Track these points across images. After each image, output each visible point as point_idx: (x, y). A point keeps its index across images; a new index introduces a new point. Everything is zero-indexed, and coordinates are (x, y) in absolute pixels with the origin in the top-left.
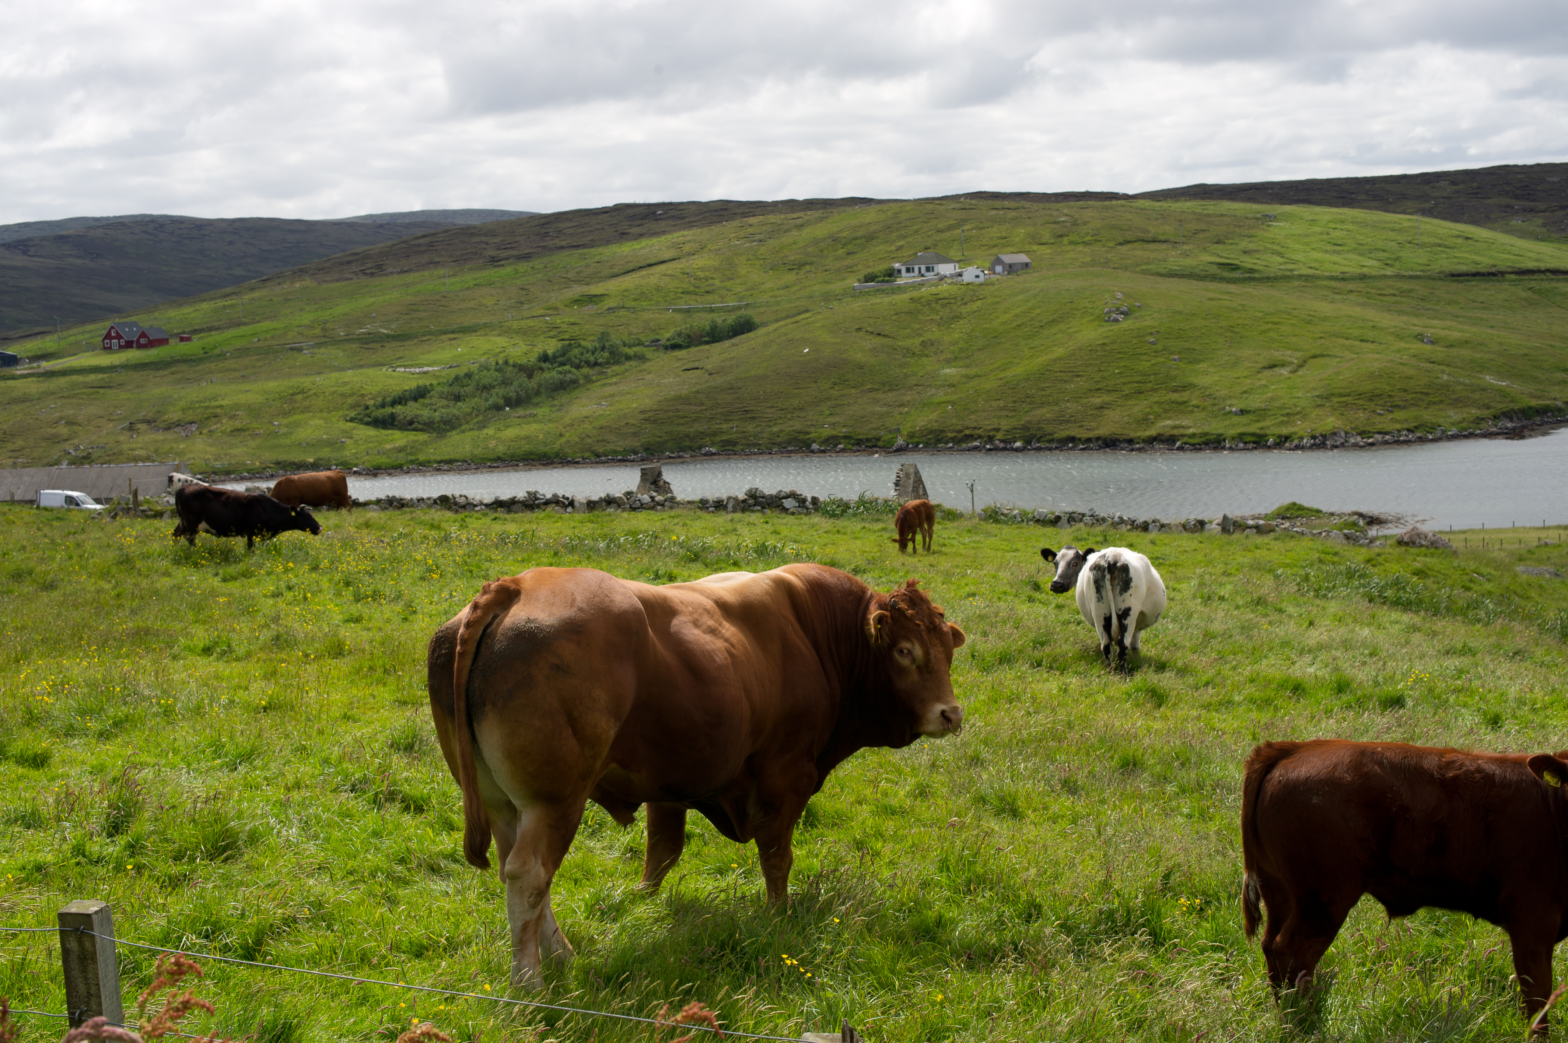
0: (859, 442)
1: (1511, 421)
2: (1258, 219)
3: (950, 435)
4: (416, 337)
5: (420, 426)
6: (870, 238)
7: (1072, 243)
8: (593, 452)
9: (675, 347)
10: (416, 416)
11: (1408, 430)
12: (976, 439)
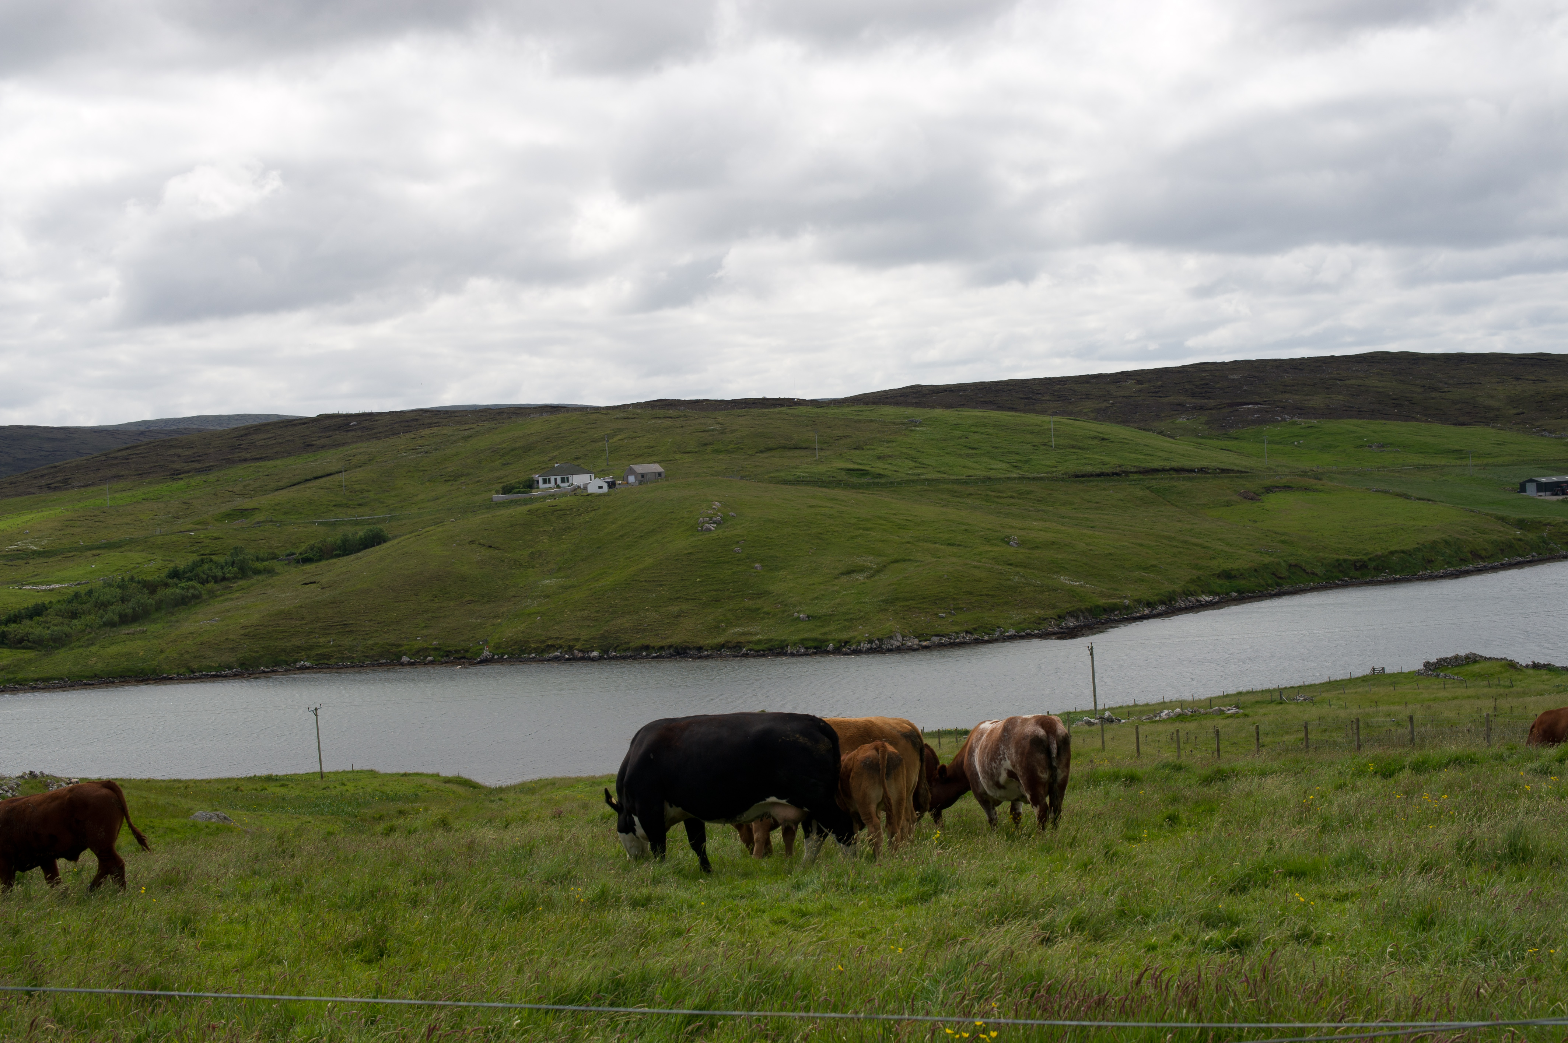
0: (448, 654)
1: (1077, 619)
2: (904, 424)
3: (533, 645)
4: (61, 553)
5: (30, 644)
6: (528, 449)
7: (716, 451)
8: (188, 668)
9: (307, 560)
10: (28, 634)
11: (967, 632)
12: (558, 649)
